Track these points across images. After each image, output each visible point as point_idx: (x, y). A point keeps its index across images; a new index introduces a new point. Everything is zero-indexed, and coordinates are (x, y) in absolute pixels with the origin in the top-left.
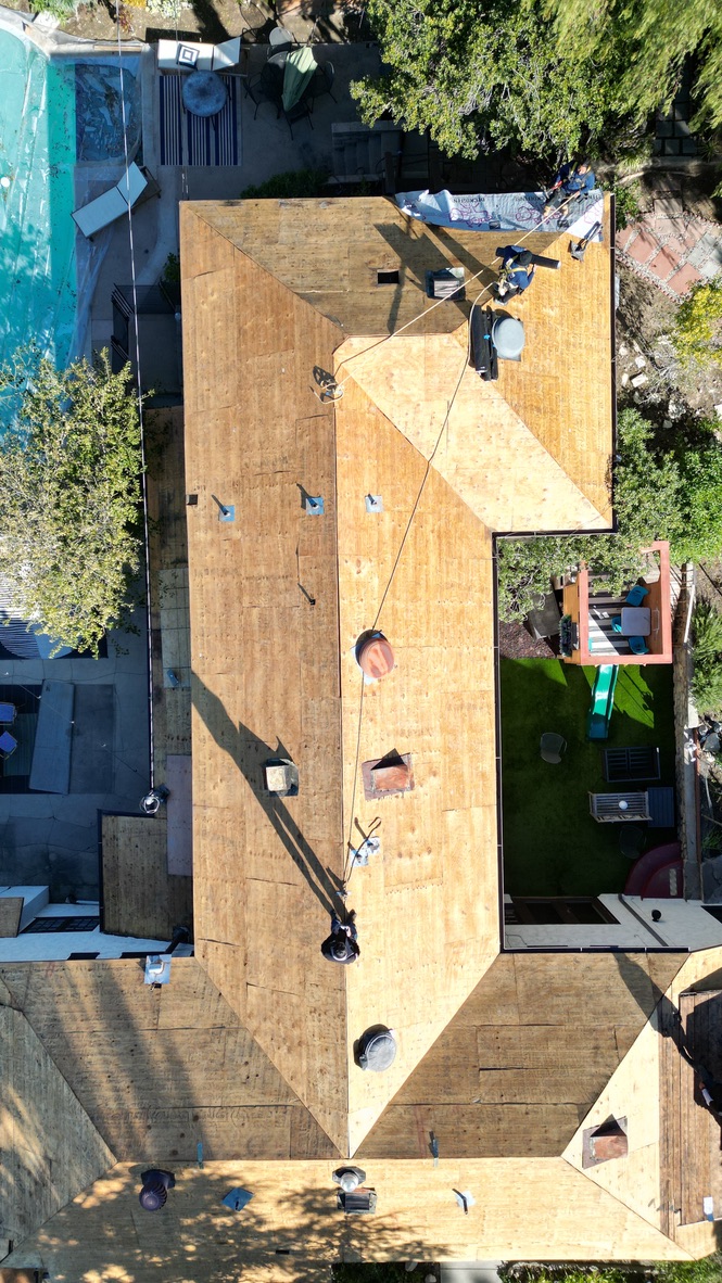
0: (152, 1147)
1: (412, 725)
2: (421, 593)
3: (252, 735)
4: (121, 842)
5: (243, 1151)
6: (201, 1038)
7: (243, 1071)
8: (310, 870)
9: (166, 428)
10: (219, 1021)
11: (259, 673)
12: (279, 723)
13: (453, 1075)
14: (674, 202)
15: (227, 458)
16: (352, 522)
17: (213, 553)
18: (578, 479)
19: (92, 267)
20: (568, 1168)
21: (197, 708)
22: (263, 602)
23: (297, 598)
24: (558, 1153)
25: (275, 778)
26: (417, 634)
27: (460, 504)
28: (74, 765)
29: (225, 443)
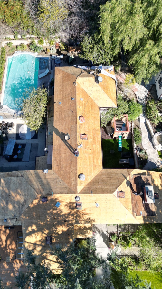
0: (44, 193)
1: (87, 130)
2: (89, 113)
3: (63, 133)
4: (39, 161)
5: (60, 193)
6: (53, 179)
7: (60, 183)
8: (72, 150)
9: (51, 98)
10: (56, 177)
11: (64, 124)
12: (67, 130)
13: (95, 184)
15: (60, 96)
16: (78, 101)
17: (58, 109)
18: (111, 98)
19: (40, 82)
20: (114, 197)
21: (55, 132)
22: (65, 114)
23: (70, 112)
24: (113, 193)
25: (66, 138)
26: (88, 118)
27: (94, 102)
28: (30, 157)
29: (60, 94)
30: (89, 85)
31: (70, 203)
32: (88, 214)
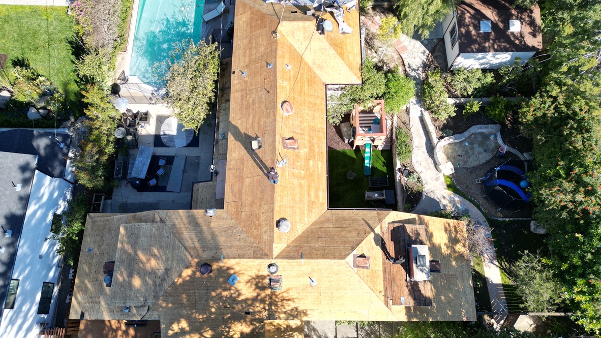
0: (206, 256)
1: (298, 131)
2: (302, 95)
3: (248, 135)
4: (199, 192)
5: (236, 257)
6: (224, 229)
7: (238, 238)
8: (264, 170)
9: (226, 64)
10: (231, 225)
11: (251, 117)
12: (256, 129)
13: (310, 239)
14: (382, 14)
15: (245, 59)
16: (281, 70)
17: (239, 86)
18: (350, 66)
19: (206, 30)
20: (348, 266)
21: (231, 133)
22: (253, 96)
23: (264, 92)
24: (344, 259)
25: (255, 145)
26: (301, 105)
27: (315, 73)
28: (183, 182)
29: (245, 56)
30: (304, 38)
31: (258, 277)
32: (293, 299)
